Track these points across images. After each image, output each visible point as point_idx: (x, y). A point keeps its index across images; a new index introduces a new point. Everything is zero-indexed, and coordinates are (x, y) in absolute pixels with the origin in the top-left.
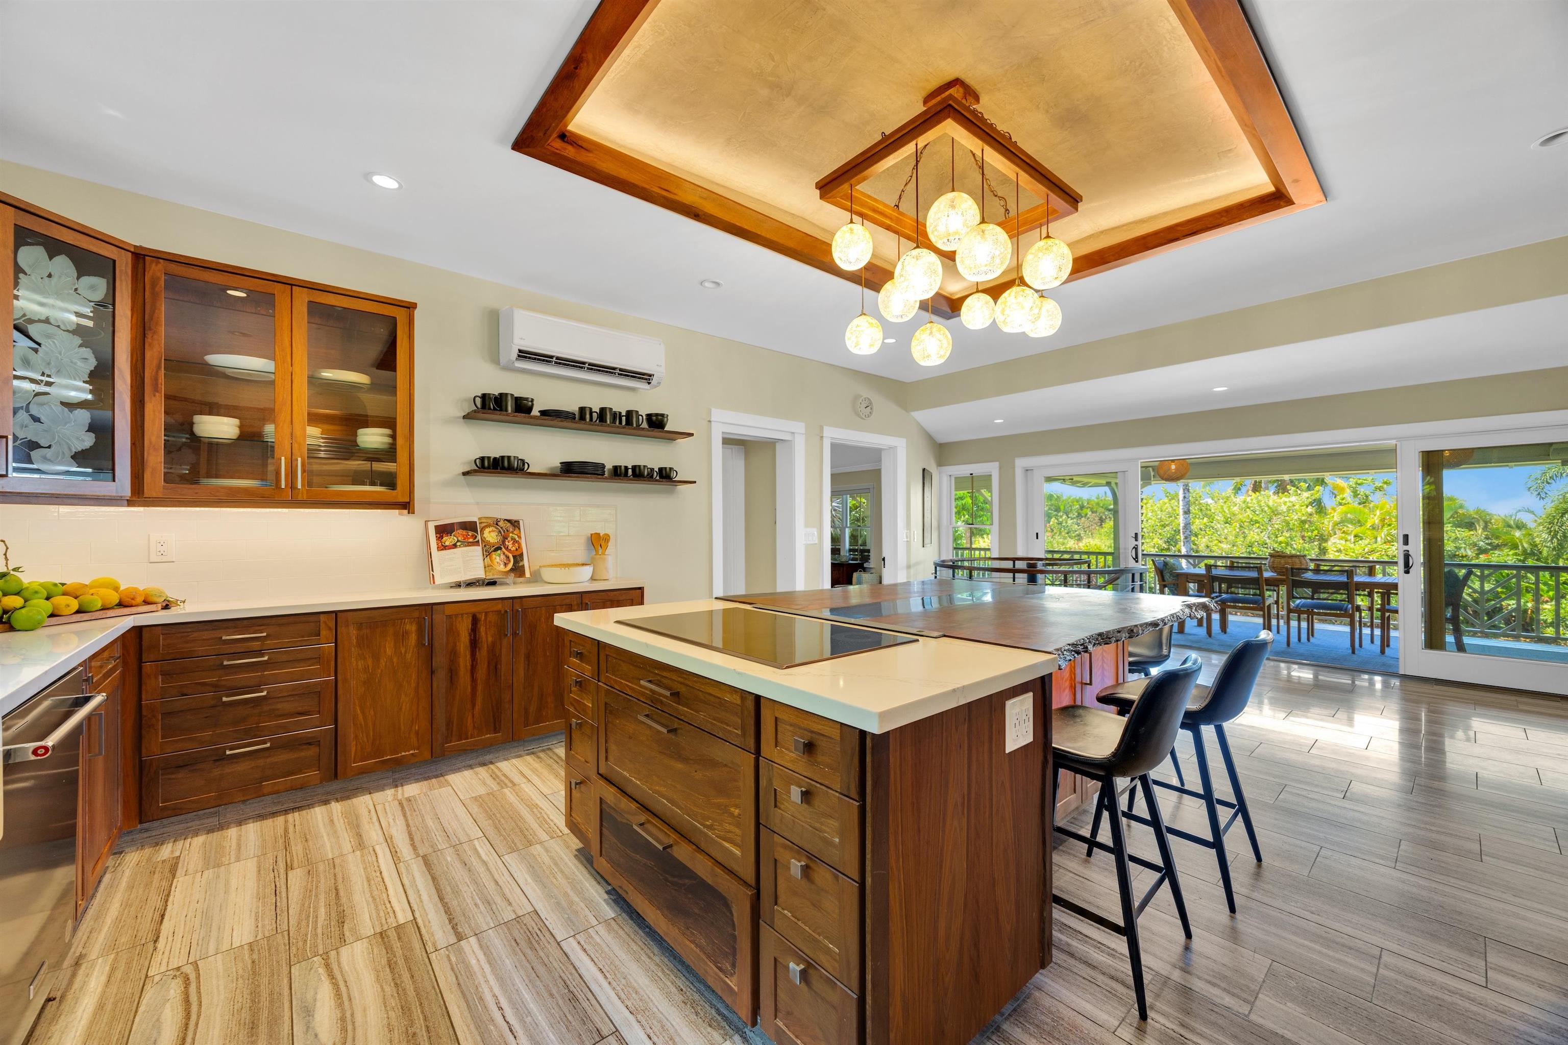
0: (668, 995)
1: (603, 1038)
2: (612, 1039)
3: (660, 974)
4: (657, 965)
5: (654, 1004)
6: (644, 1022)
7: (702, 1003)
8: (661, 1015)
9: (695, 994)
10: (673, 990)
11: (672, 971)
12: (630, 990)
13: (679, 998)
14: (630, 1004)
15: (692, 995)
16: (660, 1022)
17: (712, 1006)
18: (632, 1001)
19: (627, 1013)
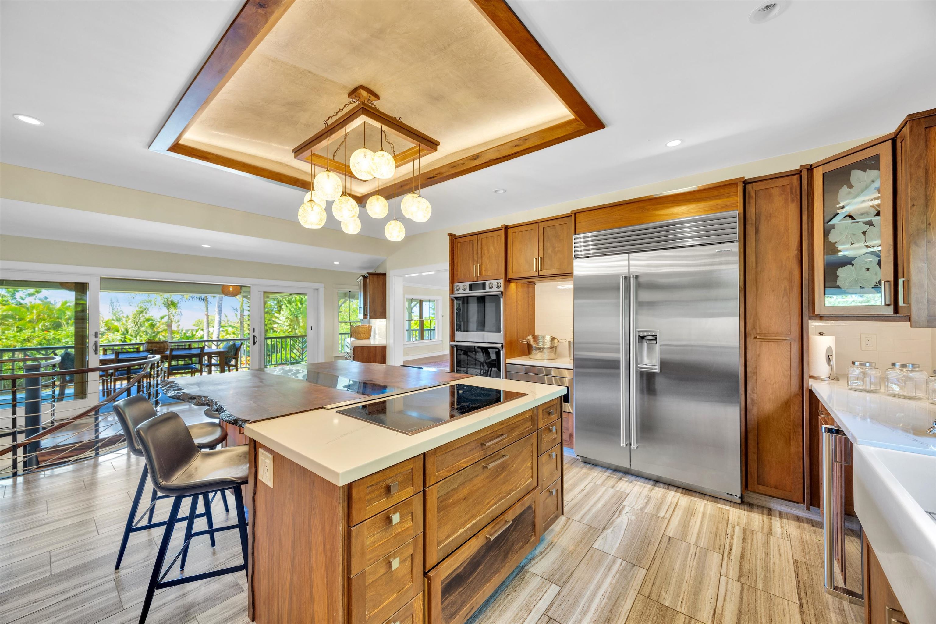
0: (513, 600)
1: (551, 618)
2: (549, 614)
3: (501, 608)
4: (494, 611)
5: (522, 604)
6: (534, 604)
7: (513, 584)
8: (527, 598)
9: (508, 588)
10: (509, 598)
11: (497, 603)
12: (517, 618)
13: (513, 594)
14: (526, 615)
15: (510, 589)
16: (531, 597)
17: (513, 580)
18: (523, 614)
19: (531, 614)
